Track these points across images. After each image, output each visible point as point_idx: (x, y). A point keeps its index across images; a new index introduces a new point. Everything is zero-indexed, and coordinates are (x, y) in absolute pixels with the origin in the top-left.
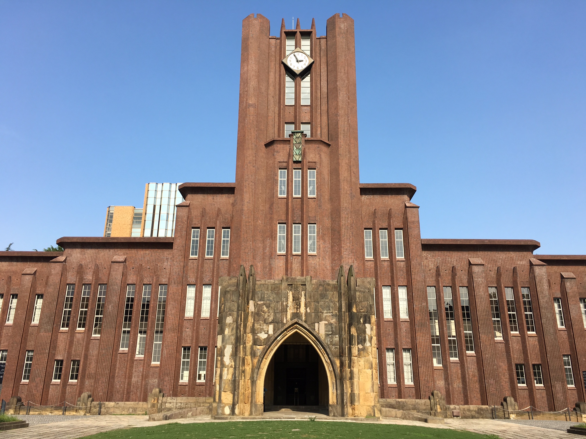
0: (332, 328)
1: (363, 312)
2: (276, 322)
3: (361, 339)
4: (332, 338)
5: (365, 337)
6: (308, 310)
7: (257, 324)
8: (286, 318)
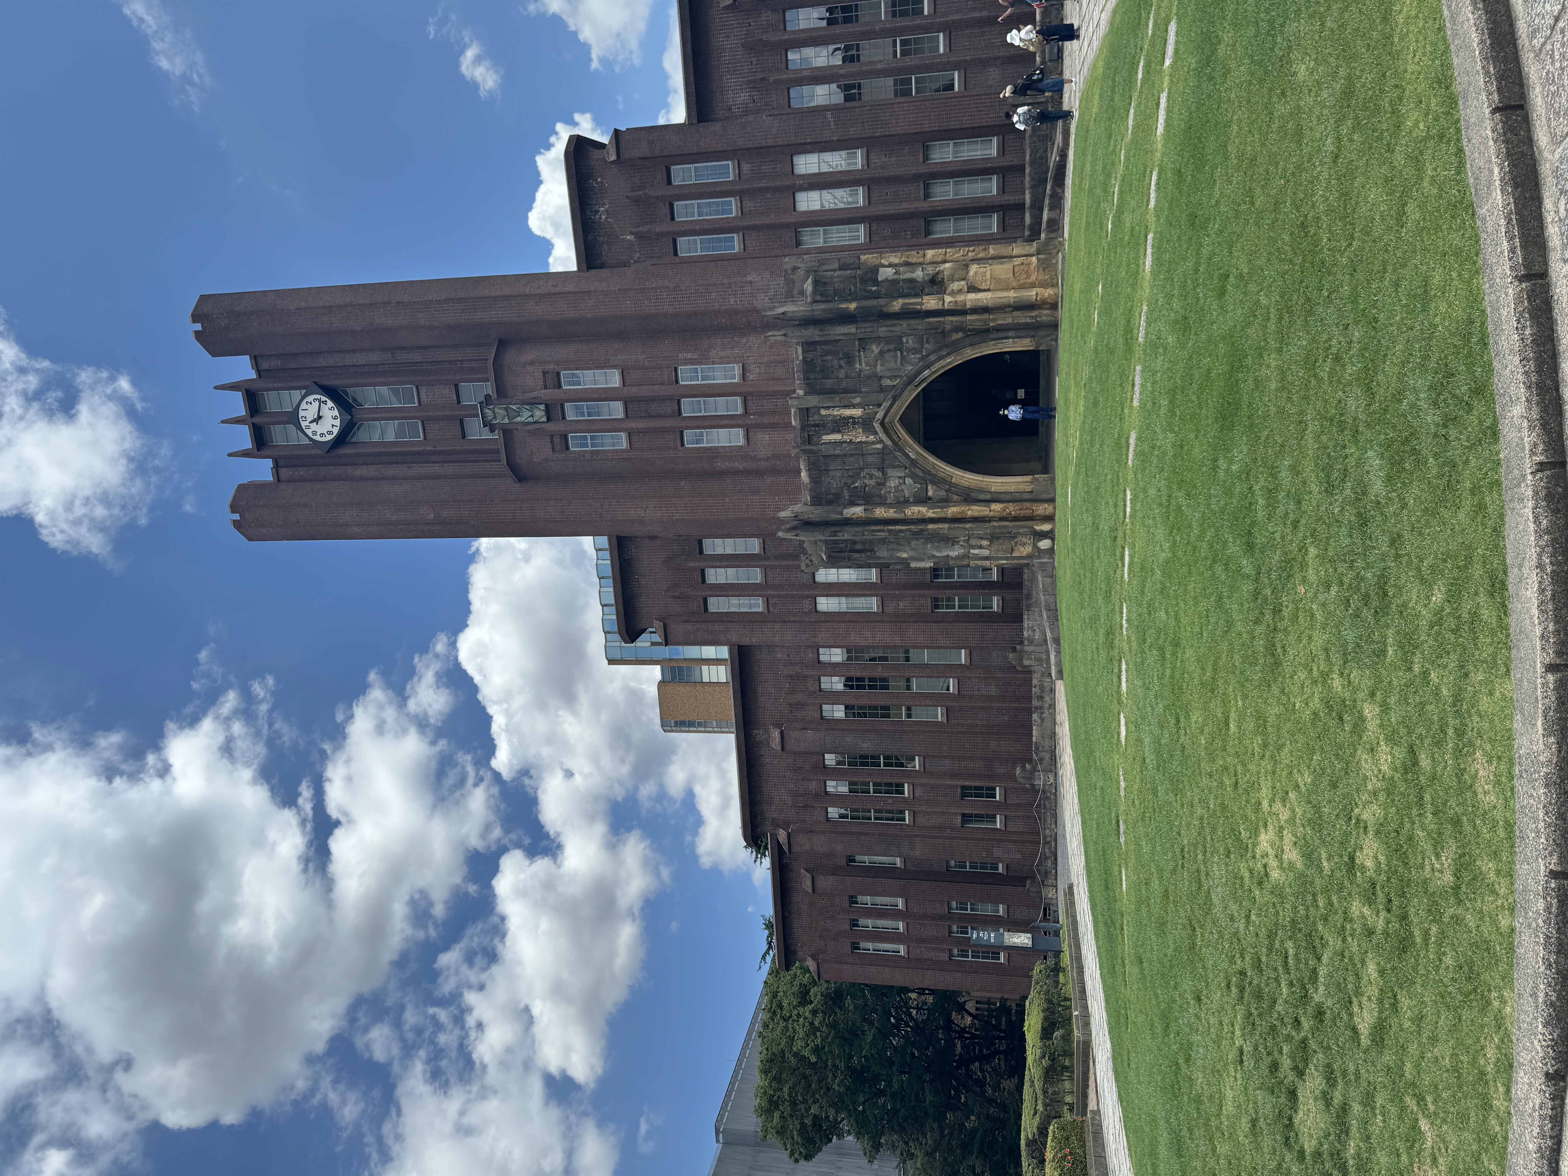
0: (889, 351)
1: (856, 286)
2: (883, 463)
3: (909, 288)
4: (909, 350)
5: (905, 280)
6: (857, 400)
7: (886, 499)
8: (873, 443)
